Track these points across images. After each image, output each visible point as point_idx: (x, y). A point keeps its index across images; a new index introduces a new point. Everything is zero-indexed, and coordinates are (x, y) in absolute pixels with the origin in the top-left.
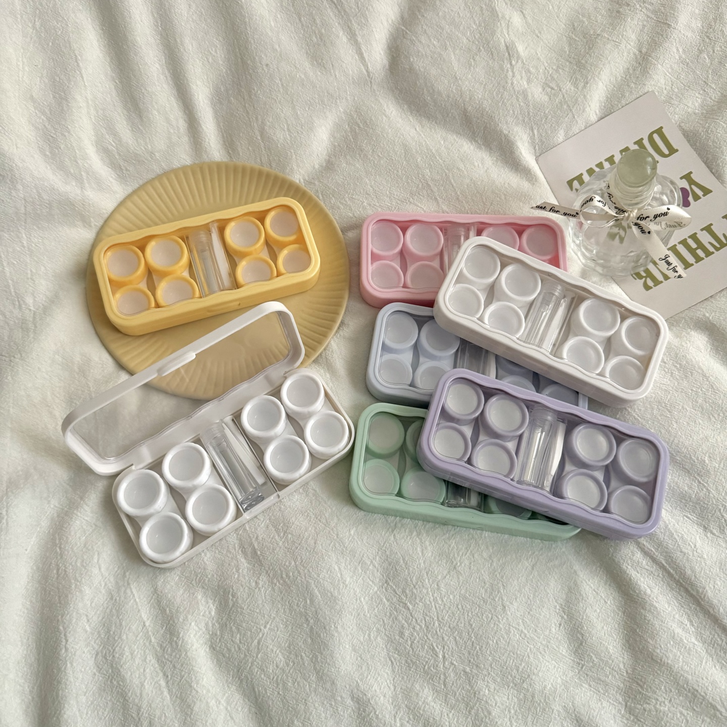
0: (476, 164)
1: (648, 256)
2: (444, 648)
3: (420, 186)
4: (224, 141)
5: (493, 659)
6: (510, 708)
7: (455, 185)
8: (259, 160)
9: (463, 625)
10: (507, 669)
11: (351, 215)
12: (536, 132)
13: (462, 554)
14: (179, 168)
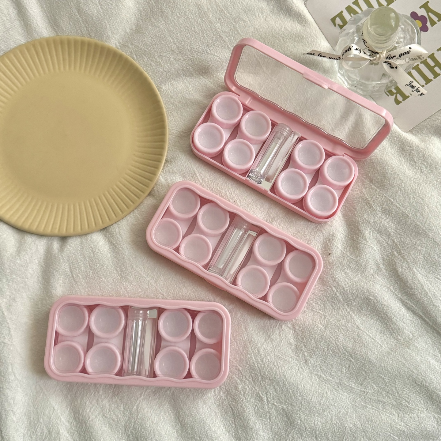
0: (257, 14)
2: (267, 395)
3: (214, 39)
4: (49, 20)
5: (302, 399)
6: (316, 430)
7: (242, 34)
8: (80, 32)
9: (279, 377)
10: (312, 404)
13: (274, 327)
14: (16, 48)
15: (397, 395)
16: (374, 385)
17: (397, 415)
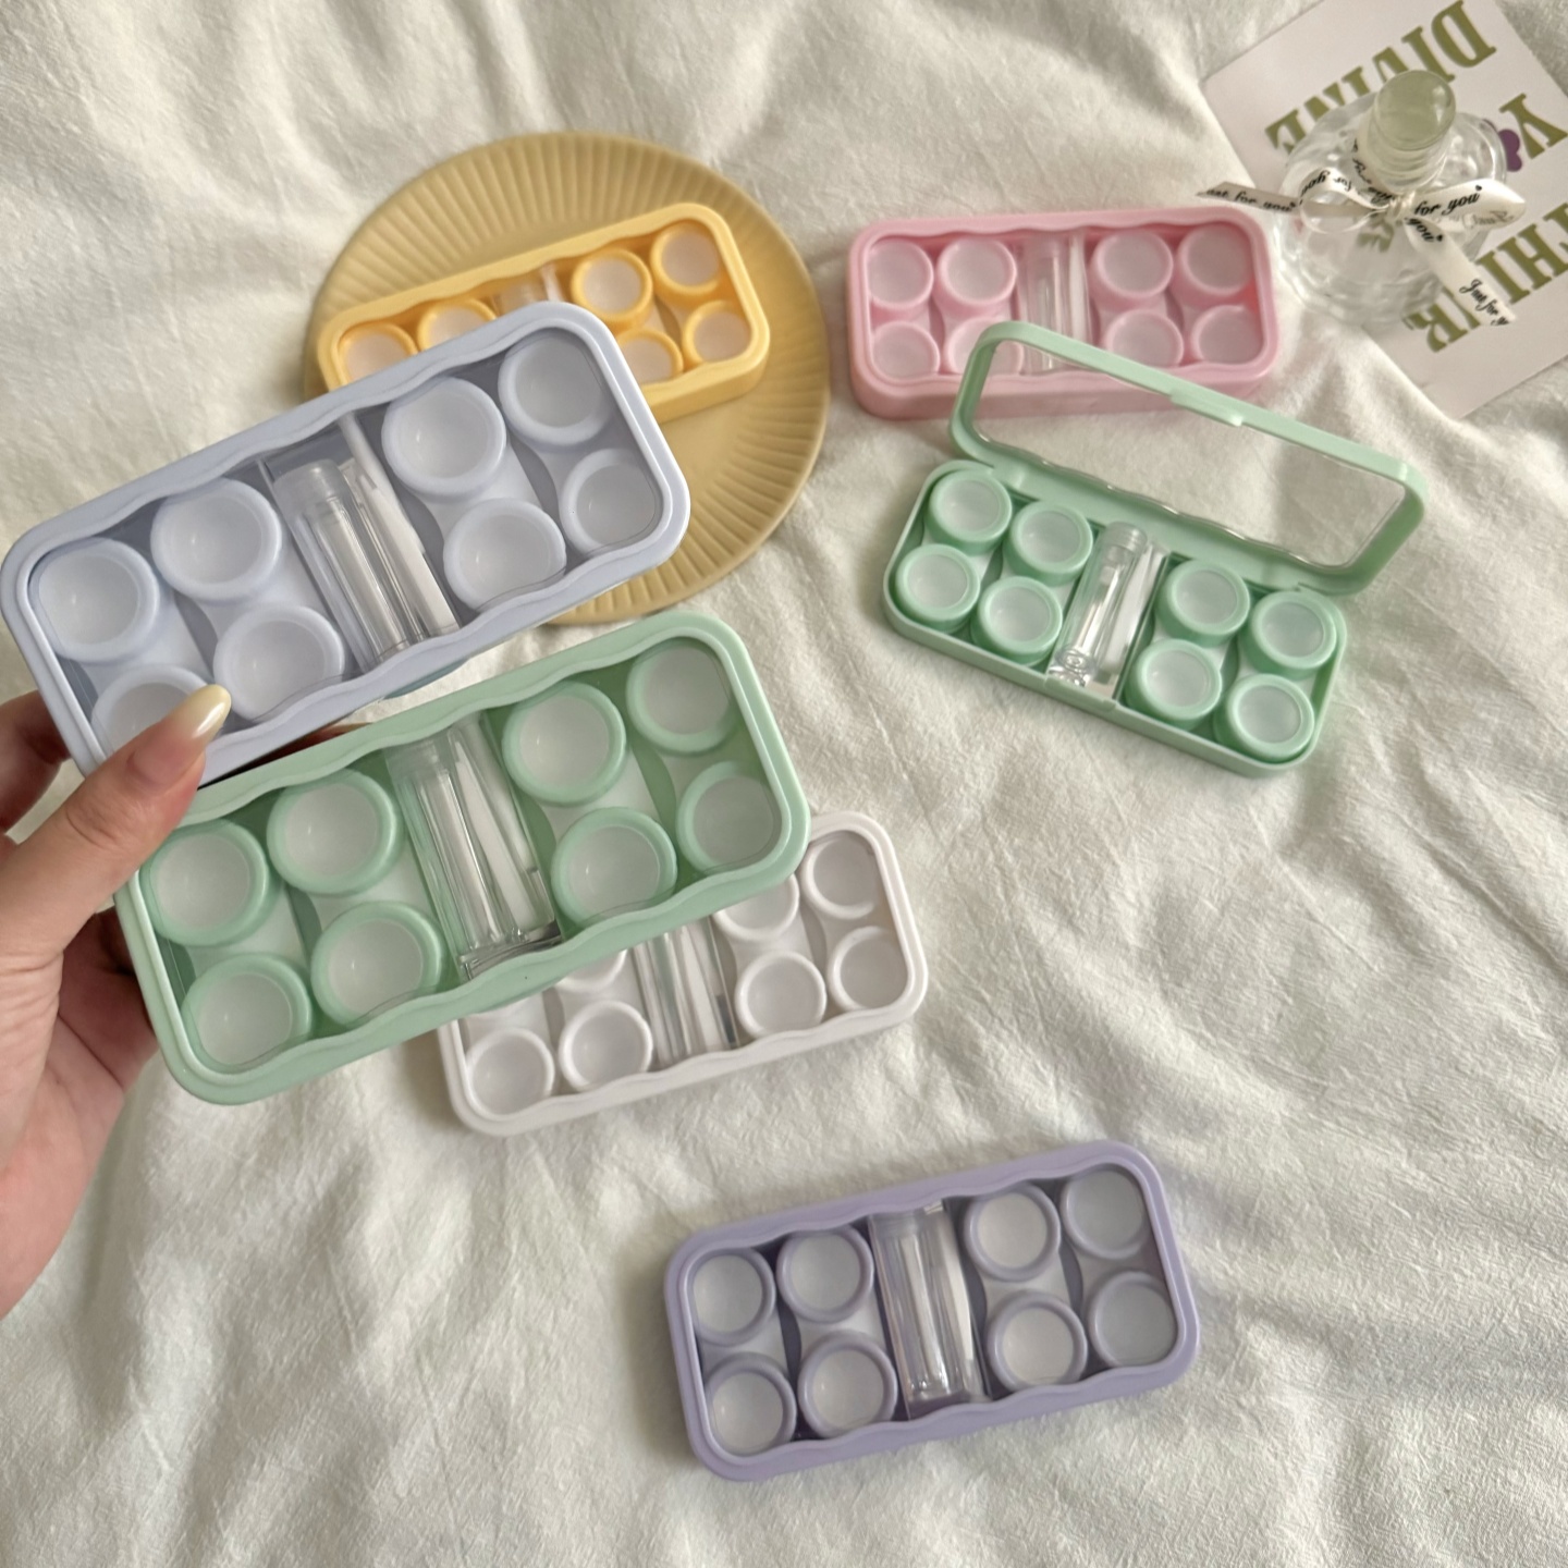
0: (1077, 103)
1: (1435, 281)
4: (552, 89)
5: (1149, 1089)
7: (1035, 151)
8: (626, 125)
11: (822, 229)
12: (1198, 27)
14: (465, 153)
15: (1405, 1099)
16: (1345, 1070)
17: (1405, 1151)
